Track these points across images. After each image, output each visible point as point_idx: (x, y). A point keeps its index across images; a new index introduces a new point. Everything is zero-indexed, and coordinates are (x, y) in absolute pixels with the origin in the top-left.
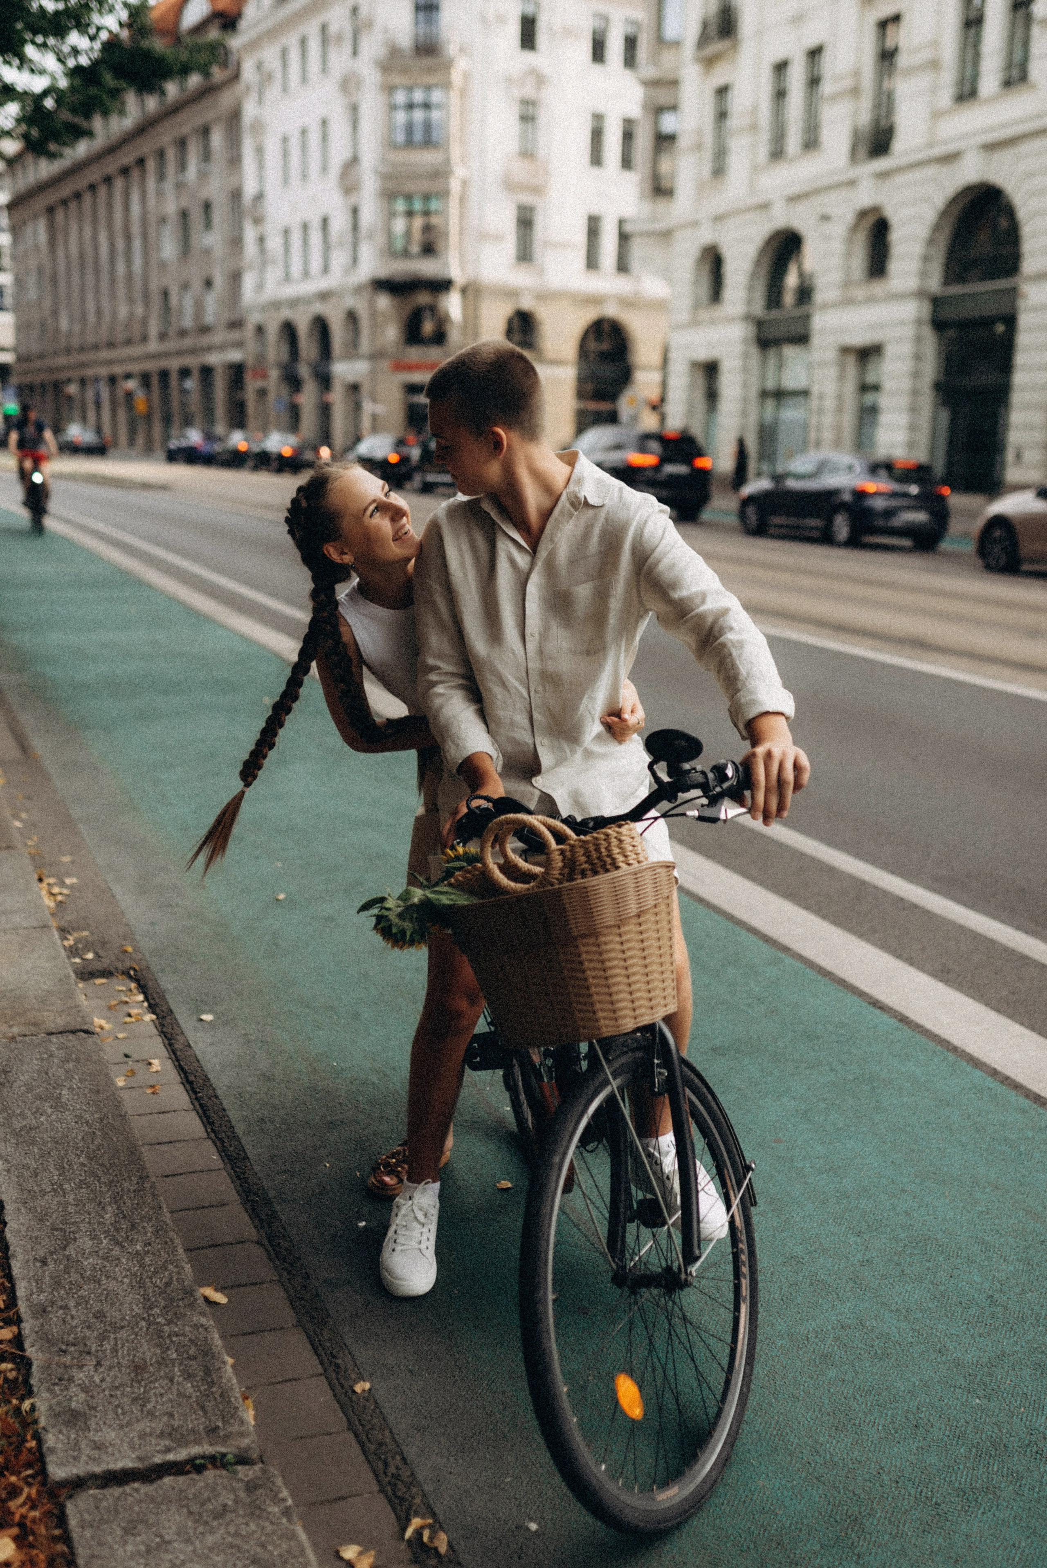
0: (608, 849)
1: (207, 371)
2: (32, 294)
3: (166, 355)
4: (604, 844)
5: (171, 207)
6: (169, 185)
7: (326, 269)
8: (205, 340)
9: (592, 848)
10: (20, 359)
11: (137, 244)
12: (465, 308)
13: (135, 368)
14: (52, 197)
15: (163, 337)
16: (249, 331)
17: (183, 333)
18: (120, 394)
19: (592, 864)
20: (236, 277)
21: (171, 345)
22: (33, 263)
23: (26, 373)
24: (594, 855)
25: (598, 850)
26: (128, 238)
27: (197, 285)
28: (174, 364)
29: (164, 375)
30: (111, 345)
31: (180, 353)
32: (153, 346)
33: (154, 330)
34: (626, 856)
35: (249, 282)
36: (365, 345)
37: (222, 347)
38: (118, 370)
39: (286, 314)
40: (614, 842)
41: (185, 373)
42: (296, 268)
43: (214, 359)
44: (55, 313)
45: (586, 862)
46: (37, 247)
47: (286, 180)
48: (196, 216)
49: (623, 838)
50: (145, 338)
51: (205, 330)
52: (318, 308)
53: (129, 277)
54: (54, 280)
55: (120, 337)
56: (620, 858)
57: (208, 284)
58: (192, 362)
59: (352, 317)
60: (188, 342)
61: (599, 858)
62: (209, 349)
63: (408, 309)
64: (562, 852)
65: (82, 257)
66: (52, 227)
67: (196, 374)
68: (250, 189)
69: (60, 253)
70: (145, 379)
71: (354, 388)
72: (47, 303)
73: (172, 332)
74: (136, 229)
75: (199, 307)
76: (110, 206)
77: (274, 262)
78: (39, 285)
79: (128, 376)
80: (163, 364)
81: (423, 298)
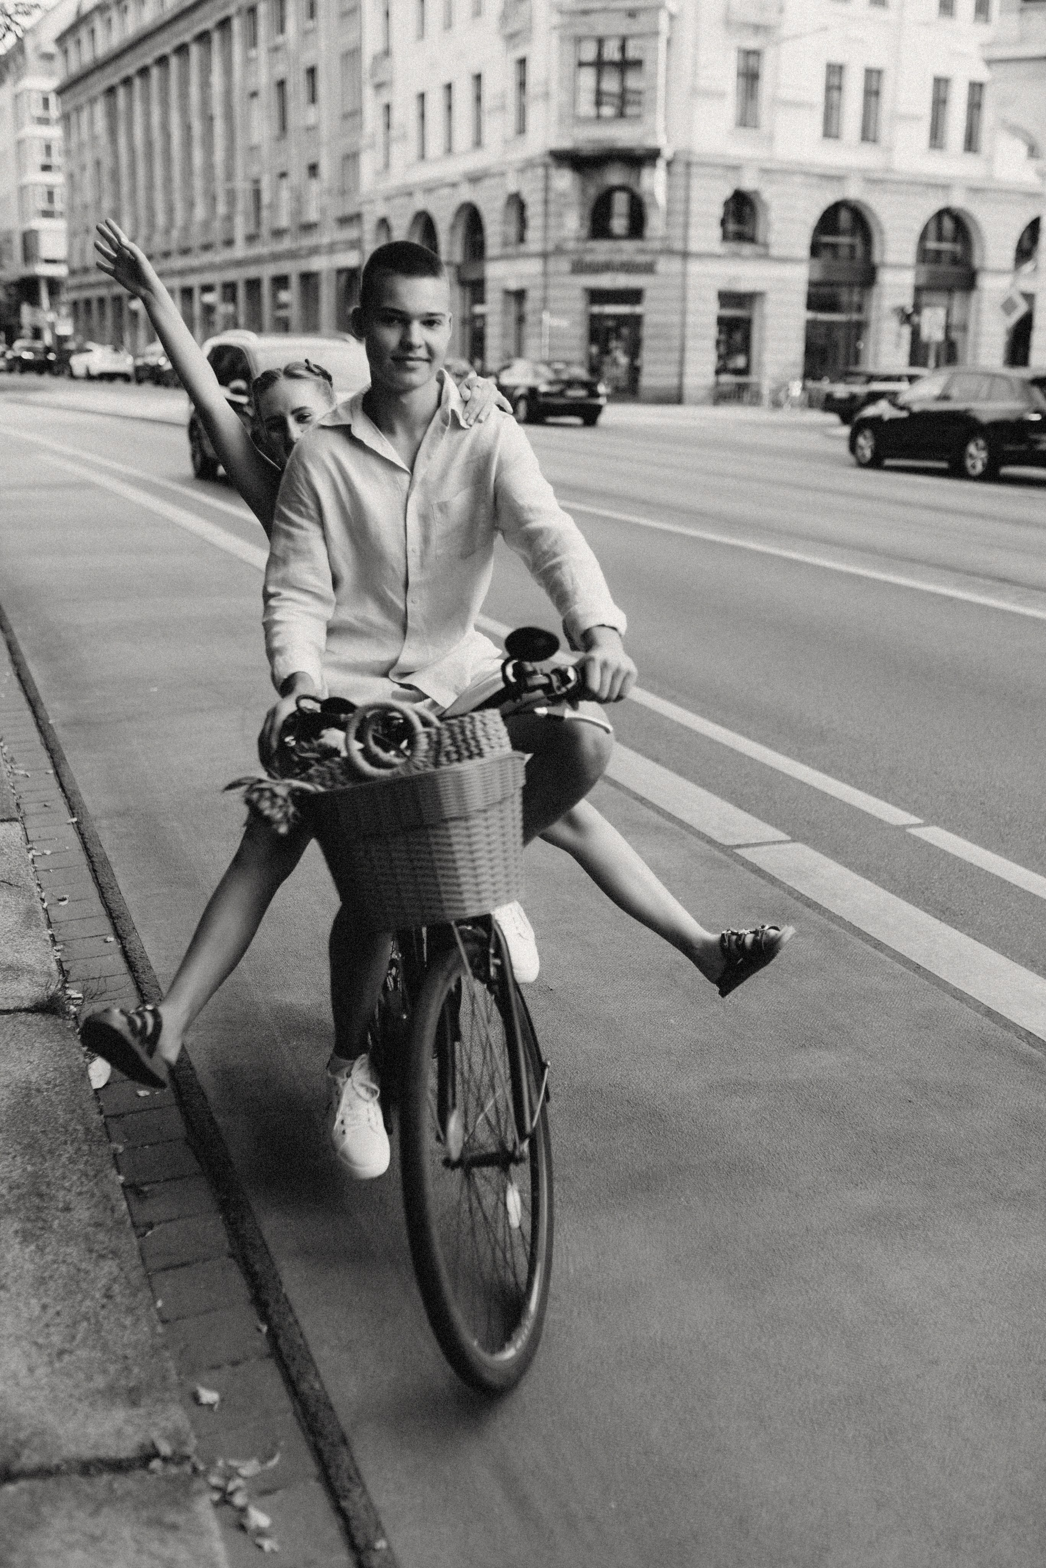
0: (473, 732)
1: (309, 279)
2: (88, 194)
3: (258, 260)
4: (469, 727)
5: (263, 80)
6: (261, 52)
7: (478, 143)
8: (308, 241)
9: (457, 730)
10: (73, 272)
11: (219, 126)
12: (670, 187)
13: (215, 278)
14: (112, 77)
15: (251, 239)
16: (369, 224)
17: (278, 233)
18: (197, 310)
19: (457, 747)
20: (351, 158)
21: (261, 249)
22: (88, 158)
23: (80, 287)
24: (460, 737)
25: (463, 732)
26: (208, 120)
27: (298, 174)
28: (267, 272)
29: (254, 285)
30: (185, 252)
31: (276, 257)
32: (240, 251)
33: (240, 231)
34: (489, 739)
35: (368, 164)
36: (534, 239)
37: (332, 248)
38: (194, 281)
39: (420, 203)
40: (479, 725)
41: (281, 282)
42: (435, 145)
43: (319, 264)
44: (116, 214)
45: (451, 745)
46: (94, 138)
47: (421, 34)
48: (297, 86)
49: (487, 721)
50: (229, 243)
51: (308, 228)
52: (466, 194)
53: (209, 167)
54: (115, 175)
55: (196, 241)
56: (483, 741)
57: (313, 169)
58: (292, 268)
59: (517, 203)
60: (286, 244)
61: (465, 740)
62: (314, 251)
63: (593, 191)
64: (429, 735)
65: (149, 144)
66: (112, 114)
67: (294, 282)
68: (371, 46)
69: (122, 141)
70: (229, 290)
71: (519, 296)
72: (107, 204)
73: (265, 231)
74: (217, 109)
75: (299, 199)
76: (184, 82)
77: (404, 137)
78: (98, 183)
79: (207, 288)
80: (252, 272)
81: (615, 176)
